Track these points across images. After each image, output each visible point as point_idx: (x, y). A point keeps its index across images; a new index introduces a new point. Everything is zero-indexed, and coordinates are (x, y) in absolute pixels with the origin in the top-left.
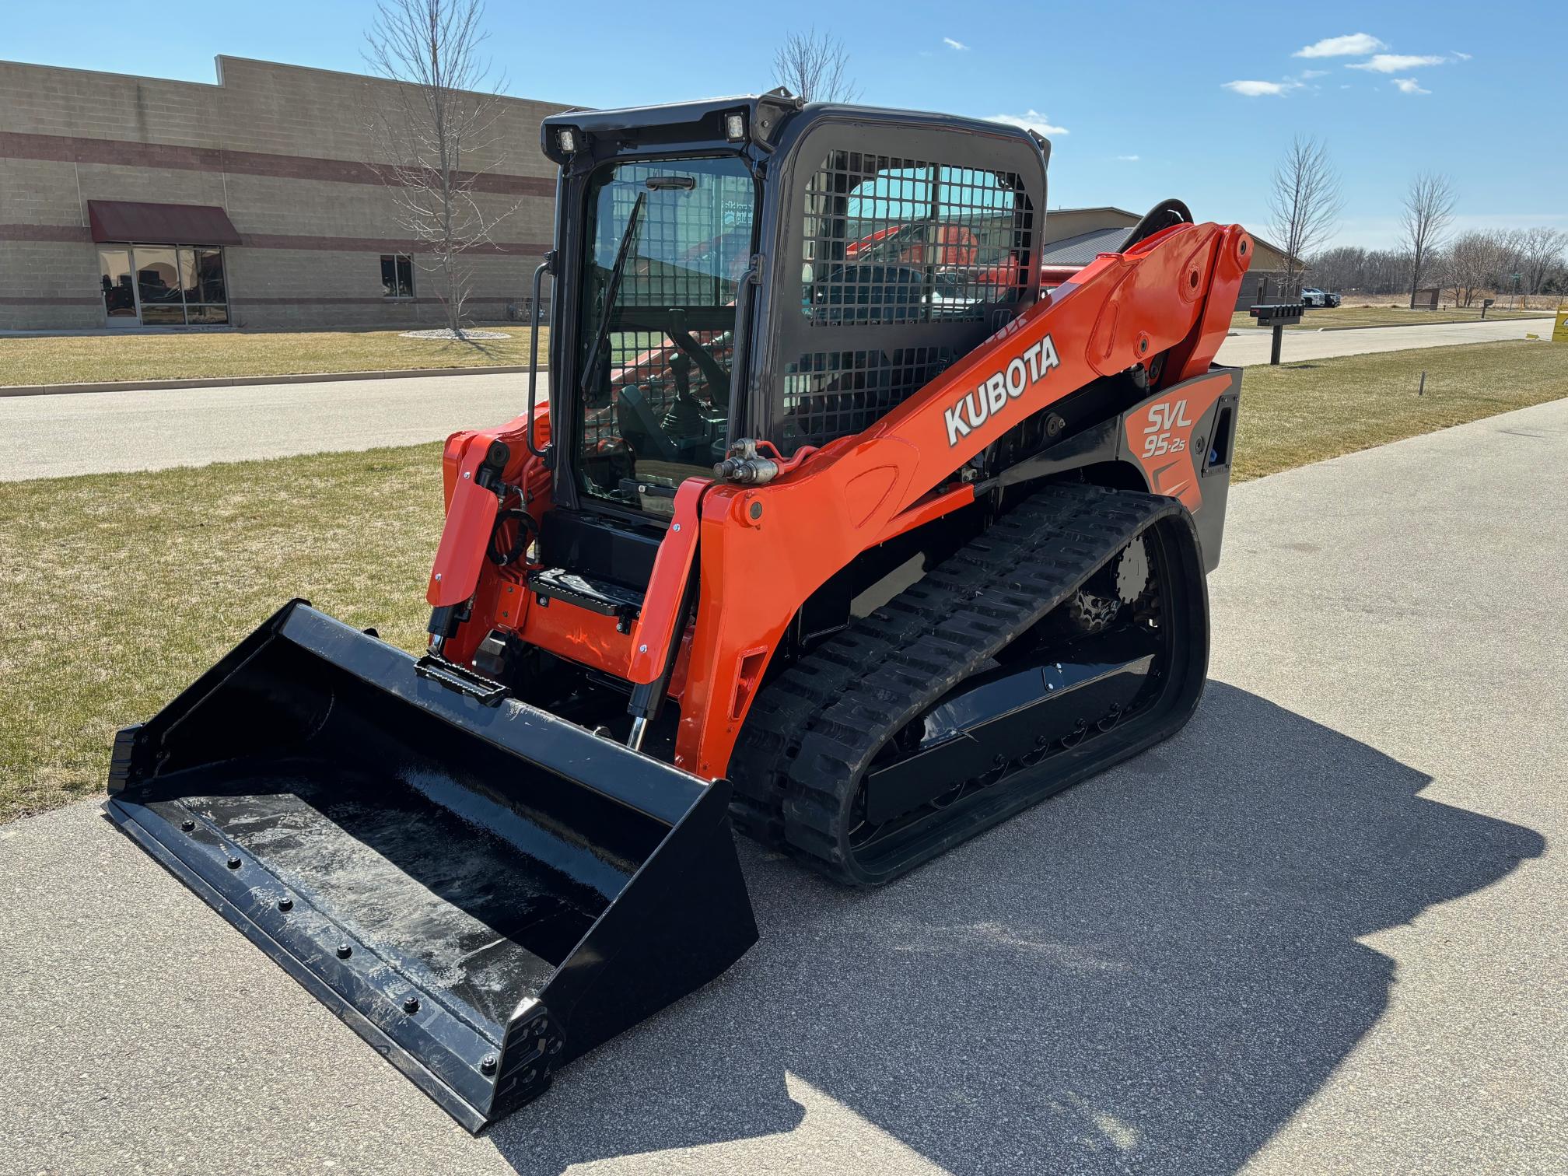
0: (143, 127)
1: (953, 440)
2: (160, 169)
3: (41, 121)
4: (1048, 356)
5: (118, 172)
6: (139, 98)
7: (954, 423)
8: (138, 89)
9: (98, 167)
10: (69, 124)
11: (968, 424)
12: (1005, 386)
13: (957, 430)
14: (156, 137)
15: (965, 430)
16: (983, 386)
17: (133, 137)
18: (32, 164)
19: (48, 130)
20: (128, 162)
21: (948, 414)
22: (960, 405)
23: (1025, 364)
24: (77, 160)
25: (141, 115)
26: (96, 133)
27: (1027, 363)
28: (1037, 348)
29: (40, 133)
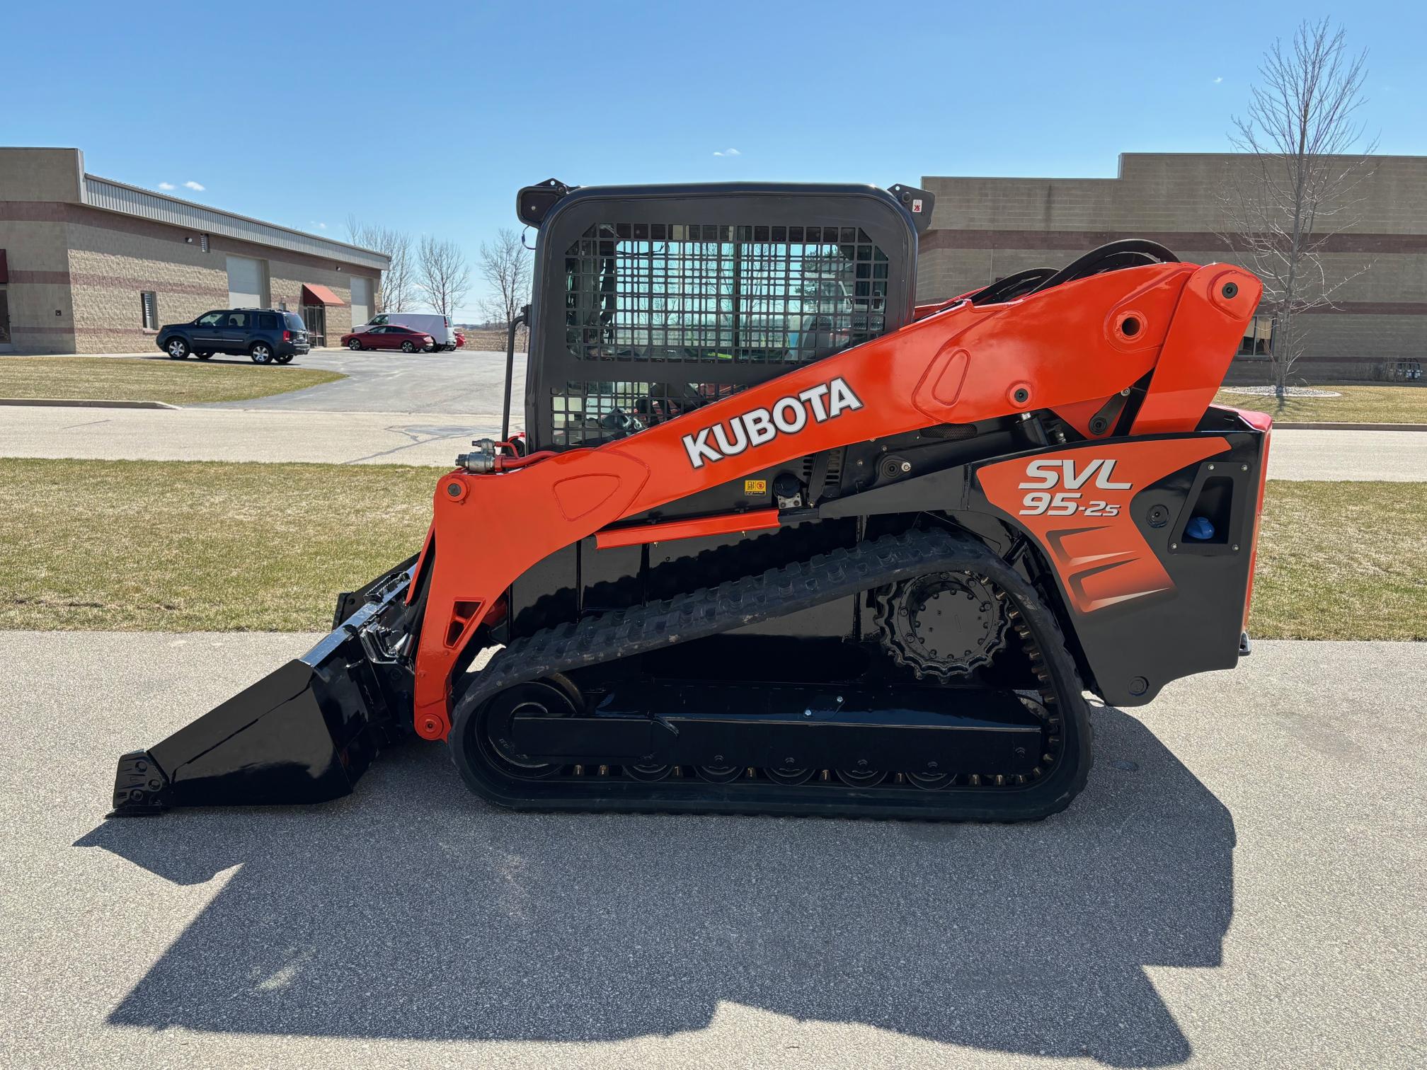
0: (1048, 219)
1: (697, 462)
2: (1055, 251)
3: (972, 220)
4: (841, 397)
5: (1023, 255)
6: (1049, 195)
7: (696, 448)
8: (1050, 188)
9: (1008, 252)
10: (992, 221)
11: (719, 451)
12: (772, 421)
13: (702, 455)
14: (1056, 226)
15: (714, 456)
16: (737, 420)
17: (1039, 227)
18: (961, 252)
19: (976, 226)
20: (1031, 247)
21: (688, 440)
22: (703, 434)
23: (803, 403)
24: (994, 248)
25: (1048, 209)
26: (1012, 226)
27: (807, 404)
28: (823, 389)
29: (971, 229)
